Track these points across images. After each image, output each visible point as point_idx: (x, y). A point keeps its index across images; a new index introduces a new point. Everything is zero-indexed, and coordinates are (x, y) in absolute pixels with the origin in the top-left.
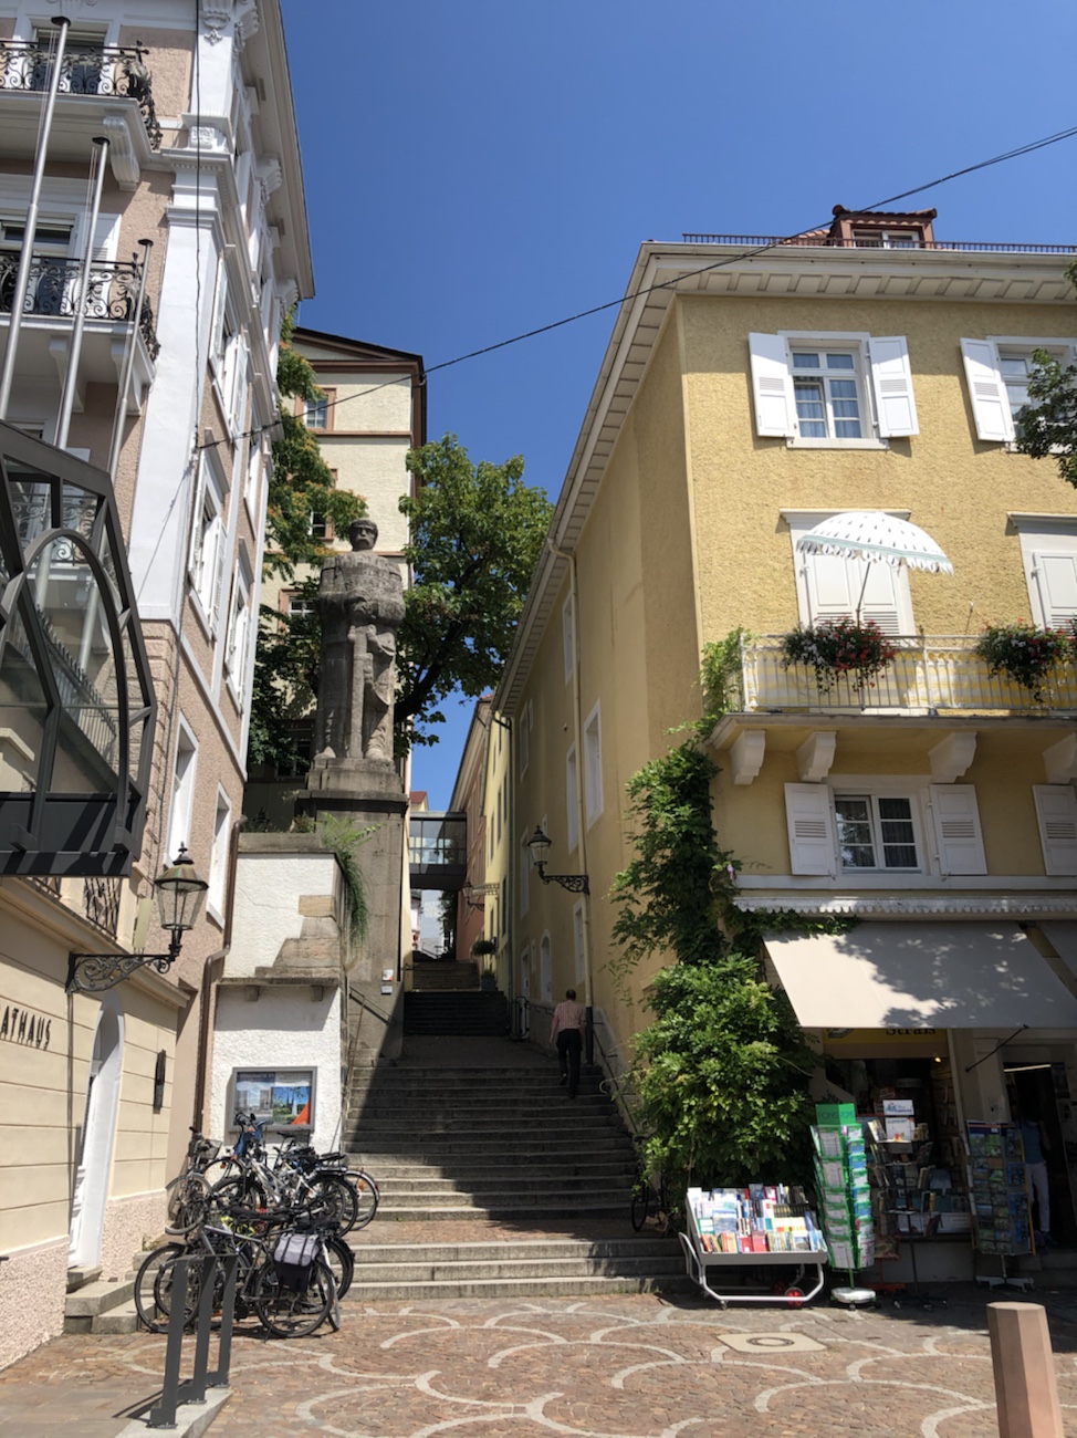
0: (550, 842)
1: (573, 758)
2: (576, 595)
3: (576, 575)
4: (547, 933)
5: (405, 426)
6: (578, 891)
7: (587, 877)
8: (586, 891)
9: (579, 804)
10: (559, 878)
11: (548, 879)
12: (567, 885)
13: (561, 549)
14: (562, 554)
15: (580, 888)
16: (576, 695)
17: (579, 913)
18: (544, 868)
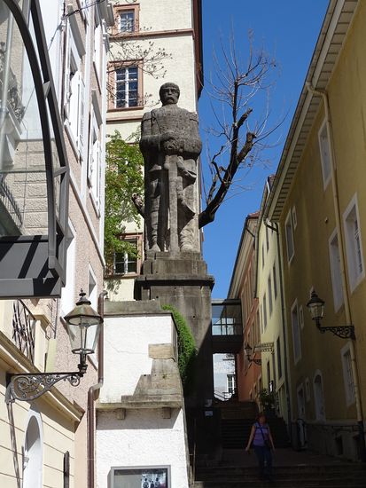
0: (323, 303)
1: (335, 242)
2: (330, 121)
3: (329, 107)
4: (319, 372)
5: (188, 24)
6: (347, 337)
7: (353, 327)
8: (353, 337)
9: (343, 275)
10: (331, 329)
11: (322, 330)
12: (338, 333)
13: (316, 89)
14: (317, 93)
15: (348, 335)
16: (335, 194)
17: (347, 354)
18: (321, 321)
